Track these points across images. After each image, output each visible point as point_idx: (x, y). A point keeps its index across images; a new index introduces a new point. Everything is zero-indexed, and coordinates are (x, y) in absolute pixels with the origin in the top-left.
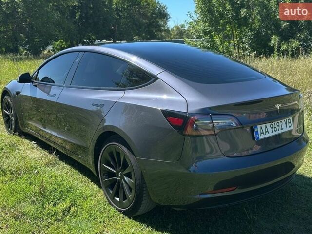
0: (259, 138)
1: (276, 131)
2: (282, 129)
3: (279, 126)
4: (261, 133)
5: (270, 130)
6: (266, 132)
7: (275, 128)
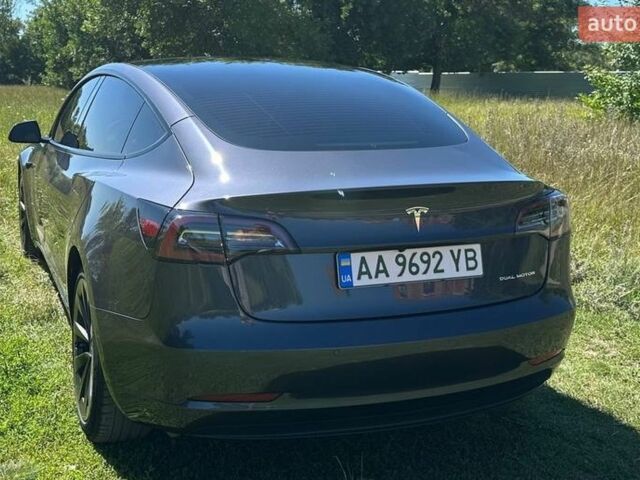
0: (352, 283)
1: (413, 273)
2: (436, 271)
3: (428, 262)
4: (361, 273)
5: (393, 269)
6: (378, 272)
7: (412, 265)
